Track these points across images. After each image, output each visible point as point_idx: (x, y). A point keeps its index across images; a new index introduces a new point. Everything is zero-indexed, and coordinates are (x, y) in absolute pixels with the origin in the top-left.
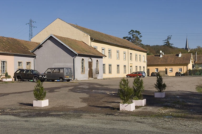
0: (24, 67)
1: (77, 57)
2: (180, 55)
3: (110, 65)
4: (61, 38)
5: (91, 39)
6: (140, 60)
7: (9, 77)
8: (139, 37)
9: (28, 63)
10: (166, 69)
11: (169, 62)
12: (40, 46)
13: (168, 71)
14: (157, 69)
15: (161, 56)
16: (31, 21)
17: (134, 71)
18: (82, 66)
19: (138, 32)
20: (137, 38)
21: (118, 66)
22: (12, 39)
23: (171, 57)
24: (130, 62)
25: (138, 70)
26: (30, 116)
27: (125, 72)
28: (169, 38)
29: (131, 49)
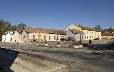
0: (63, 37)
1: (76, 34)
2: (113, 33)
3: (88, 36)
4: (72, 29)
5: (81, 29)
6: (98, 34)
7: (58, 40)
8: (100, 27)
9: (64, 36)
10: (108, 37)
11: (109, 35)
12: (67, 32)
13: (109, 38)
14: (105, 37)
15: (106, 33)
16: (68, 24)
17: (96, 38)
18: (78, 37)
19: (100, 26)
20: (99, 27)
21: (90, 36)
22: (60, 30)
23: (110, 33)
24: (95, 35)
25: (98, 38)
26: (56, 48)
27: (93, 38)
28: (111, 27)
29: (95, 31)
